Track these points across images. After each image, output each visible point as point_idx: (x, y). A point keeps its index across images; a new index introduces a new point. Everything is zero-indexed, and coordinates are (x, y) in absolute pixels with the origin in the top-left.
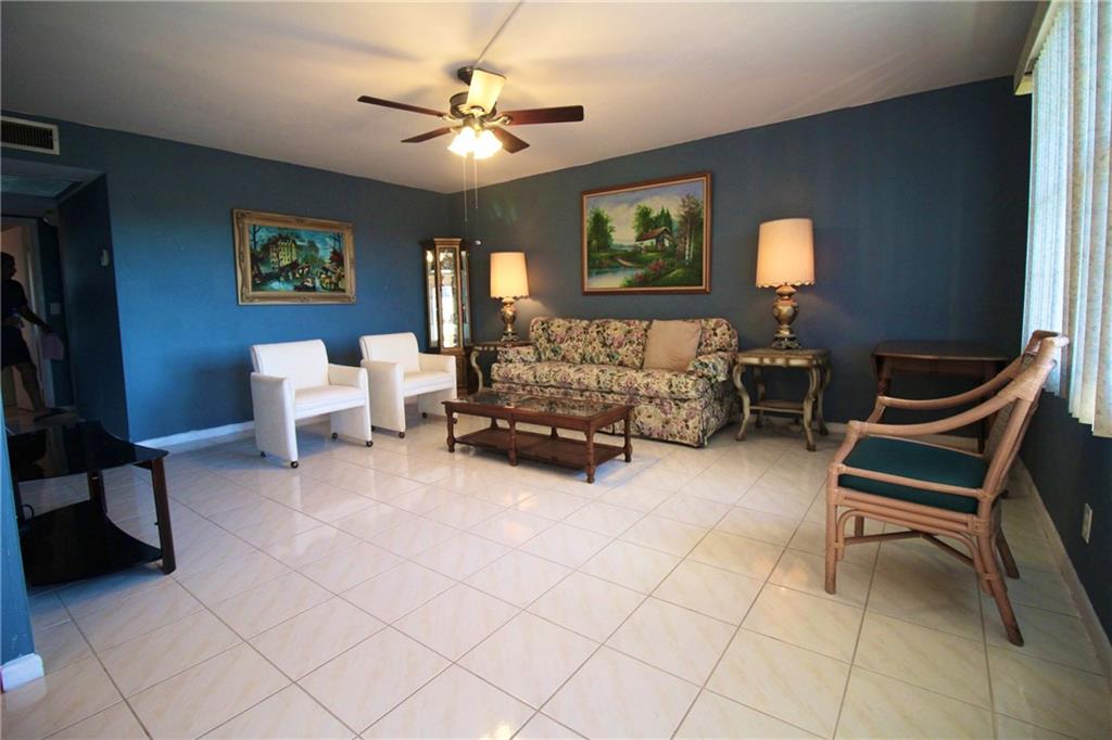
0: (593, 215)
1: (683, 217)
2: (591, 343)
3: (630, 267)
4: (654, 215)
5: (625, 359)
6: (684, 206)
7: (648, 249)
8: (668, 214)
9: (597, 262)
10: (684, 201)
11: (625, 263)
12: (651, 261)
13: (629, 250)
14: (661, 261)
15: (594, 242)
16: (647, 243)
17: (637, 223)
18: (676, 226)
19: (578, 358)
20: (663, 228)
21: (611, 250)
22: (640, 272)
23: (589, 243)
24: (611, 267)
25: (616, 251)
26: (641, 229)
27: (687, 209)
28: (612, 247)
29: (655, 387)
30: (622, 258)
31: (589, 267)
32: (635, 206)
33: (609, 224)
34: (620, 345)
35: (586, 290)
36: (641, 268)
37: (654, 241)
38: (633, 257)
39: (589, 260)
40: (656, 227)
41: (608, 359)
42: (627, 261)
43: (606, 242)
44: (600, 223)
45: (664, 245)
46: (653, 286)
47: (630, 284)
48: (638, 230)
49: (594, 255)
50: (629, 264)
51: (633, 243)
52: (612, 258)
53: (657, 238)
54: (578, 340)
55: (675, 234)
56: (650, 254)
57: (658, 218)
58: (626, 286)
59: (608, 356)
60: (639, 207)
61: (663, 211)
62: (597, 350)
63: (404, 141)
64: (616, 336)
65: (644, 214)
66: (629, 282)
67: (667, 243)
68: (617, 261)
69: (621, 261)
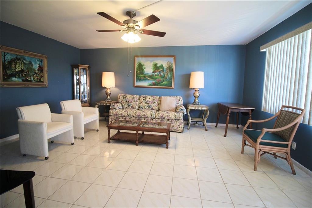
0: (138, 63)
1: (167, 67)
2: (142, 103)
3: (150, 80)
4: (158, 65)
5: (153, 107)
6: (167, 64)
7: (156, 75)
8: (163, 66)
9: (139, 78)
10: (167, 62)
11: (148, 78)
12: (157, 79)
13: (150, 75)
14: (160, 79)
15: (139, 72)
16: (156, 73)
17: (153, 67)
18: (165, 69)
19: (137, 107)
20: (161, 70)
21: (144, 75)
22: (154, 82)
23: (137, 71)
24: (144, 79)
25: (146, 75)
26: (154, 69)
27: (168, 65)
28: (144, 73)
29: (170, 116)
30: (148, 77)
31: (137, 79)
32: (153, 62)
33: (144, 67)
34: (152, 103)
35: (135, 86)
36: (154, 80)
37: (158, 73)
38: (151, 77)
39: (136, 77)
40: (159, 69)
41: (148, 108)
42: (150, 78)
43: (143, 72)
44: (140, 66)
45: (161, 74)
46: (157, 86)
47: (150, 85)
49: (139, 75)
50: (150, 79)
51: (152, 73)
52: (144, 77)
53: (159, 72)
54: (137, 102)
55: (165, 72)
56: (157, 77)
57: (159, 67)
59: (148, 107)
60: (154, 63)
61: (161, 65)
62: (144, 105)
63: (96, 31)
64: (150, 101)
65: (155, 65)
66: (150, 84)
67: (162, 74)
68: (146, 78)
69: (147, 78)
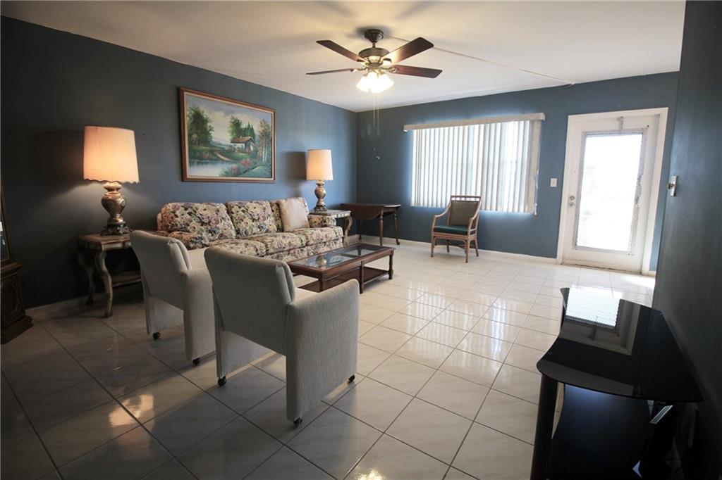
0: (192, 112)
1: (262, 133)
3: (227, 162)
4: (244, 126)
6: (261, 126)
7: (240, 150)
8: (252, 129)
9: (198, 154)
10: (261, 123)
11: (222, 157)
12: (242, 159)
13: (226, 148)
14: (248, 159)
15: (195, 136)
16: (239, 145)
17: (231, 129)
18: (257, 138)
20: (250, 137)
21: (211, 146)
22: (234, 166)
23: (190, 135)
24: (211, 159)
25: (215, 147)
26: (235, 134)
27: (263, 129)
28: (211, 143)
30: (220, 153)
31: (190, 157)
32: (230, 116)
33: (209, 124)
35: (187, 176)
36: (235, 163)
37: (244, 145)
38: (228, 153)
39: (189, 151)
40: (245, 136)
42: (225, 156)
43: (207, 138)
44: (199, 120)
45: (250, 149)
46: (243, 177)
47: (227, 174)
48: (232, 135)
49: (196, 147)
50: (226, 159)
51: (229, 143)
52: (212, 152)
53: (245, 143)
55: (257, 143)
56: (241, 154)
57: (245, 129)
58: (223, 176)
60: (233, 118)
61: (249, 126)
65: (236, 124)
66: (226, 172)
67: (252, 148)
68: (215, 155)
69: (219, 156)
